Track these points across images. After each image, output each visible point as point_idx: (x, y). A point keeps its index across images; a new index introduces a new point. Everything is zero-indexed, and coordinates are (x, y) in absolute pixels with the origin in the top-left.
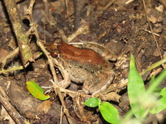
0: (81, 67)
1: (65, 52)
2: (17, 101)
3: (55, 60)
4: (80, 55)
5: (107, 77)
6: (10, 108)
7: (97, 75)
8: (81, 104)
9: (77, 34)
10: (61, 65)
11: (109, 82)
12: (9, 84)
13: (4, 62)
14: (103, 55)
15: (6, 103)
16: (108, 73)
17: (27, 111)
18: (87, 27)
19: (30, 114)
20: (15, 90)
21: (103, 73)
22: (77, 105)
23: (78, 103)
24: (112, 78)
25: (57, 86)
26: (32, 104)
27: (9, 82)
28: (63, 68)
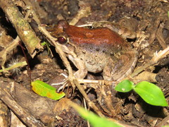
0: (98, 50)
1: (74, 35)
2: (27, 105)
3: (64, 46)
4: (93, 36)
5: (130, 57)
6: (22, 113)
7: (118, 57)
8: (107, 95)
9: (79, 18)
10: (72, 52)
11: (134, 64)
12: (13, 86)
13: (4, 57)
14: (120, 33)
15: (16, 107)
16: (131, 52)
17: (42, 115)
18: (88, 9)
19: (46, 117)
20: (21, 92)
21: (125, 54)
22: (103, 96)
23: (104, 93)
24: (136, 59)
25: (74, 78)
26: (46, 105)
27: (13, 83)
28: (75, 56)
